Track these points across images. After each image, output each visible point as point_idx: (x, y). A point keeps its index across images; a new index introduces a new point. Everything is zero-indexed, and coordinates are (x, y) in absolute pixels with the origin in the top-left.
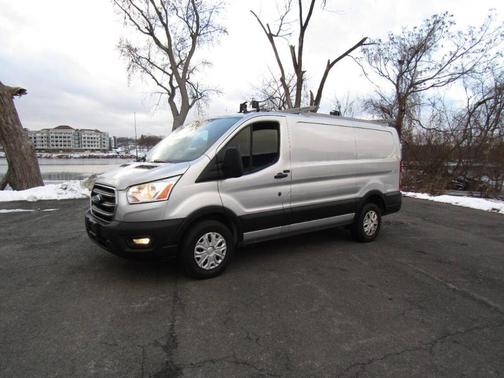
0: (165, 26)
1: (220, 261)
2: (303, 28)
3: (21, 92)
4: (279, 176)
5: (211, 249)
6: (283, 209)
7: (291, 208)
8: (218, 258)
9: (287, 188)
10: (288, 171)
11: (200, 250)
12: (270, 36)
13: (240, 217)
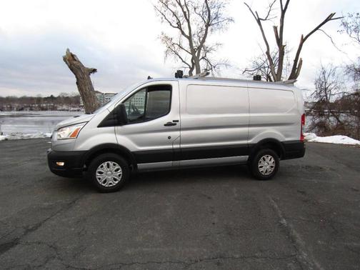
0: (188, 21)
1: (117, 182)
2: (283, 12)
3: (94, 71)
4: (169, 124)
5: (109, 173)
6: (173, 149)
7: (180, 149)
8: (115, 180)
9: (177, 133)
10: (178, 121)
11: (100, 173)
12: (259, 21)
13: (133, 153)
